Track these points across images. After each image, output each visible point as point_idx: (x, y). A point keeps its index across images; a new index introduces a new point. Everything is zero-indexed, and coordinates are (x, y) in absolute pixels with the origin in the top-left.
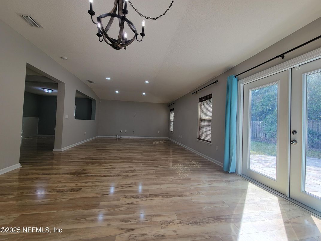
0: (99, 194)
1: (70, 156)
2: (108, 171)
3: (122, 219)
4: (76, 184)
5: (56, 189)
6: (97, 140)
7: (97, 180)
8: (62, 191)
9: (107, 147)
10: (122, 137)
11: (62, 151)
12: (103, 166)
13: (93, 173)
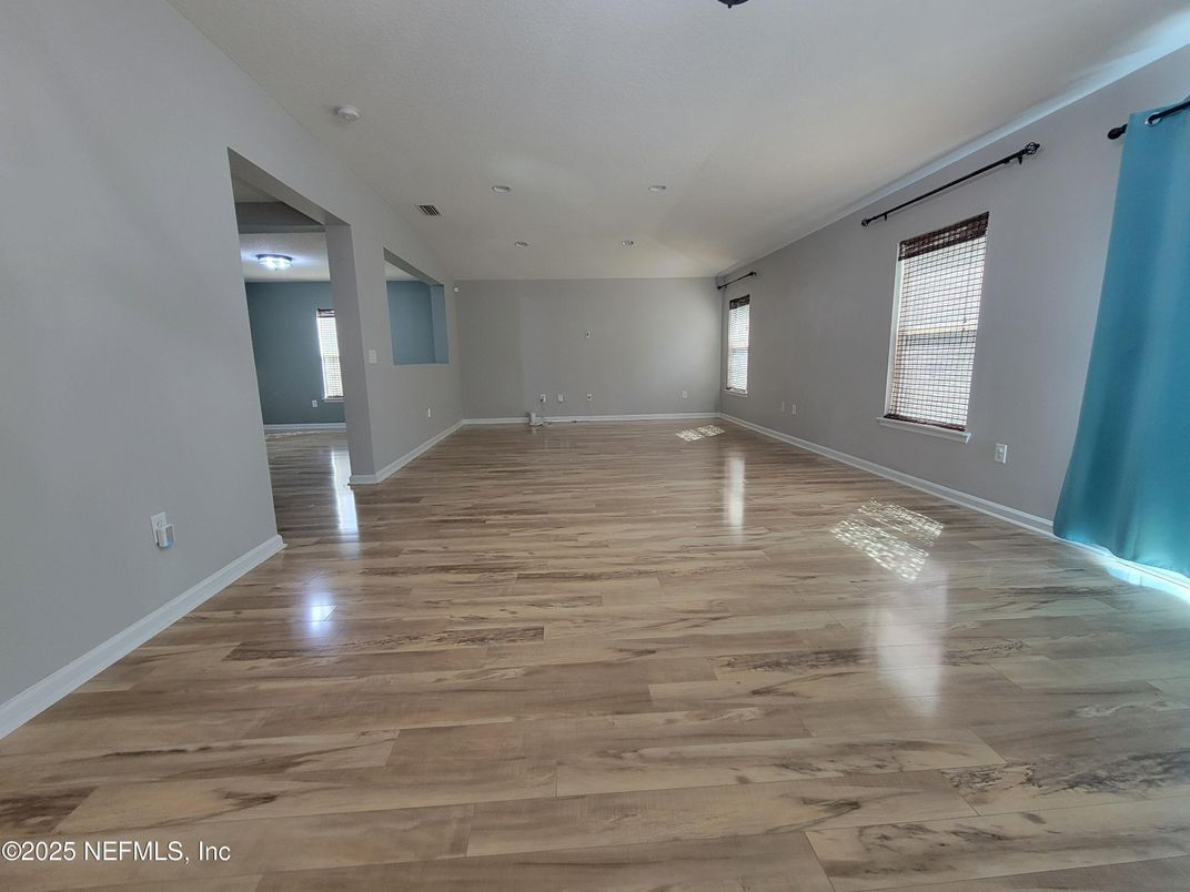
0: (621, 650)
1: (417, 500)
2: (588, 557)
3: (775, 758)
4: (512, 609)
5: (456, 632)
6: (466, 437)
7: (570, 592)
8: (482, 640)
9: (519, 460)
10: (549, 419)
11: (379, 482)
12: (557, 535)
13: (540, 567)
